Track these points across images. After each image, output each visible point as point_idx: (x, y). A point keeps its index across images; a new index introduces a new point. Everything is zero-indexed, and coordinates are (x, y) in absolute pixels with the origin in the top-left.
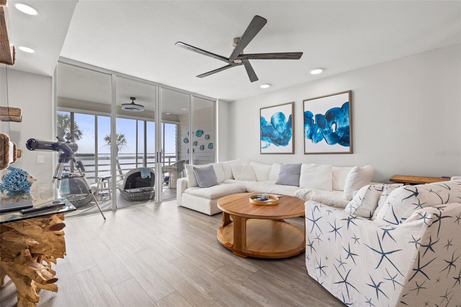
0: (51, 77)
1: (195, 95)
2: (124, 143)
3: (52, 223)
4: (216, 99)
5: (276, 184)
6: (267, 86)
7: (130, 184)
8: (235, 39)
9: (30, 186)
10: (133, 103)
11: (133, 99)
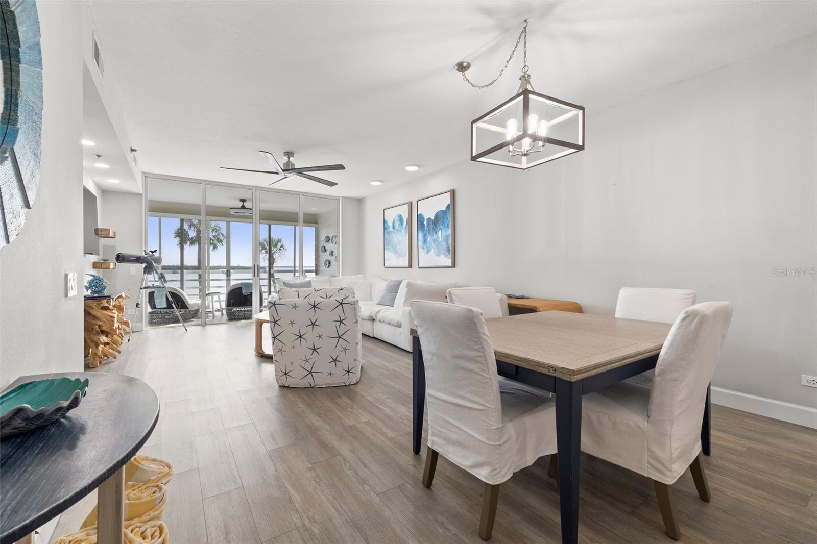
0: (141, 194)
1: (304, 194)
2: (282, 252)
3: (102, 305)
4: (339, 197)
5: (377, 304)
6: (379, 183)
7: (232, 301)
8: (285, 152)
9: (105, 288)
10: (243, 207)
11: (243, 201)
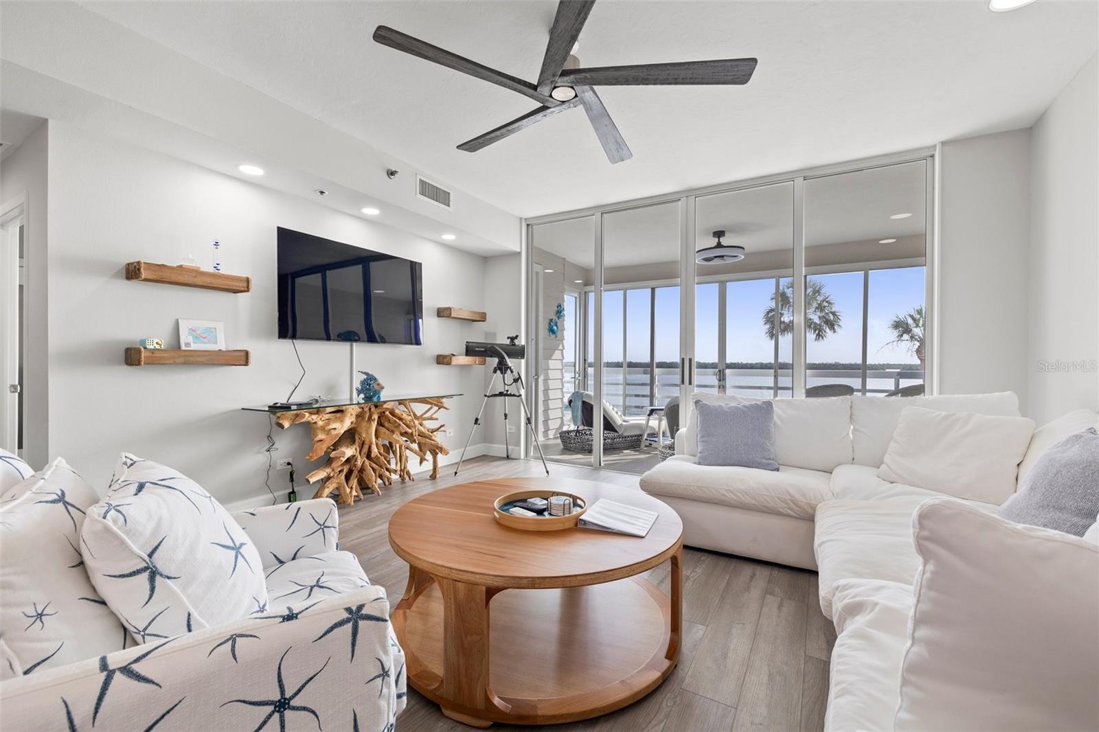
10: (719, 245)
11: (719, 234)
